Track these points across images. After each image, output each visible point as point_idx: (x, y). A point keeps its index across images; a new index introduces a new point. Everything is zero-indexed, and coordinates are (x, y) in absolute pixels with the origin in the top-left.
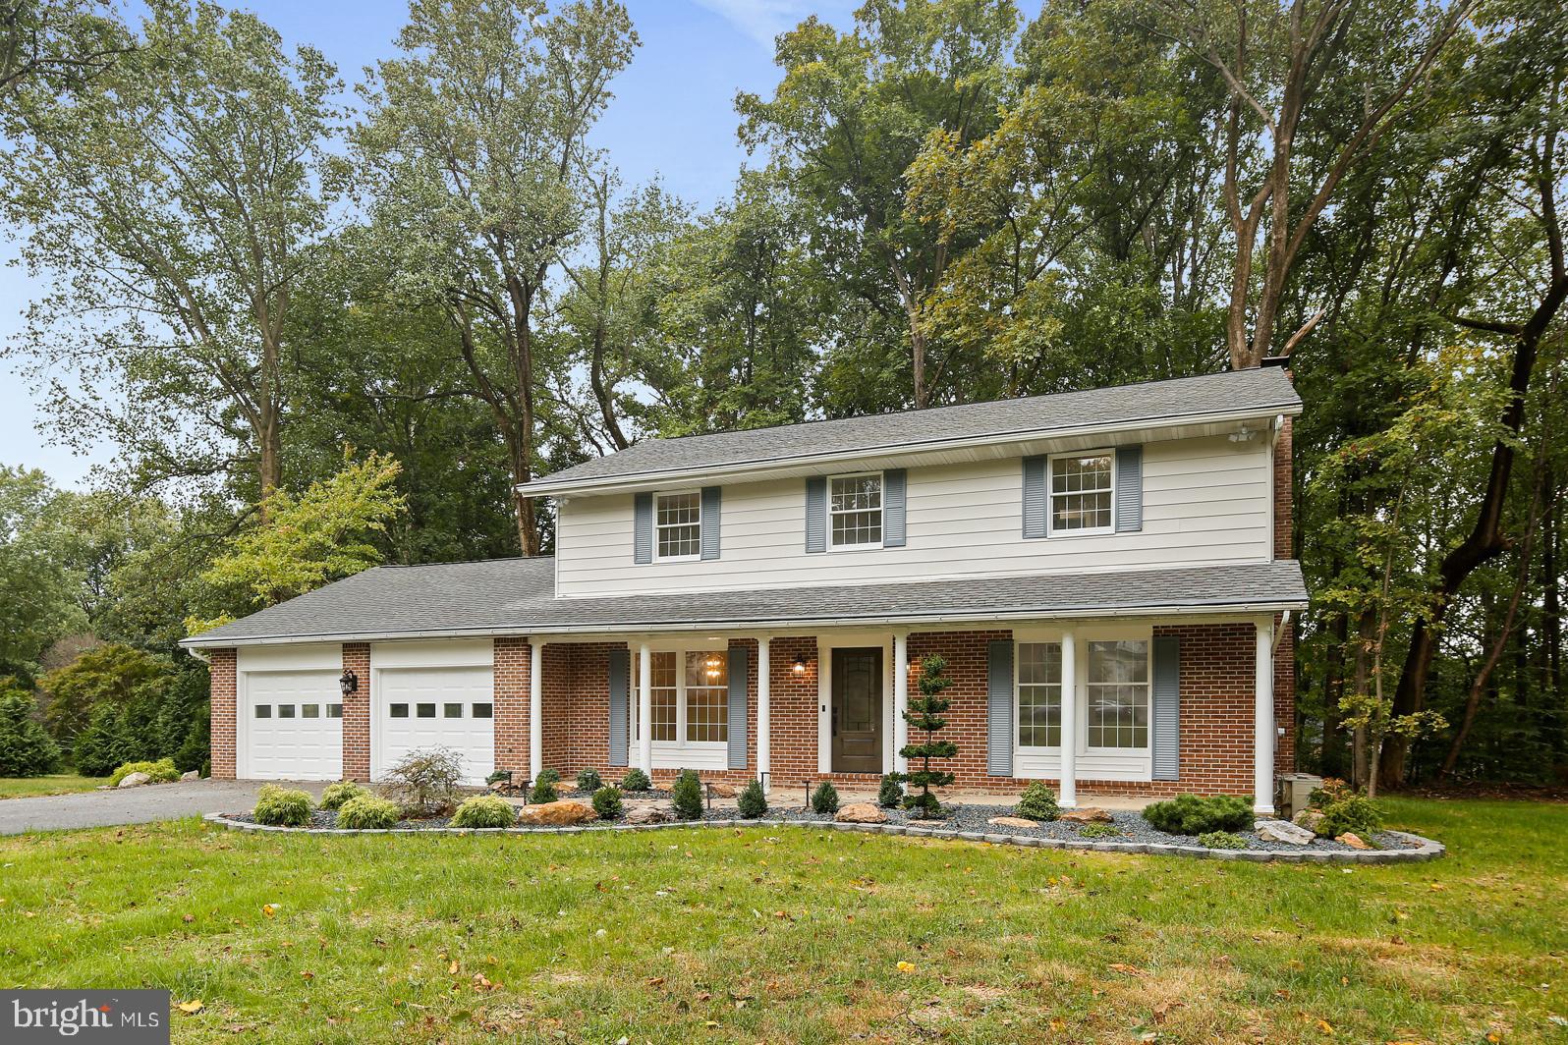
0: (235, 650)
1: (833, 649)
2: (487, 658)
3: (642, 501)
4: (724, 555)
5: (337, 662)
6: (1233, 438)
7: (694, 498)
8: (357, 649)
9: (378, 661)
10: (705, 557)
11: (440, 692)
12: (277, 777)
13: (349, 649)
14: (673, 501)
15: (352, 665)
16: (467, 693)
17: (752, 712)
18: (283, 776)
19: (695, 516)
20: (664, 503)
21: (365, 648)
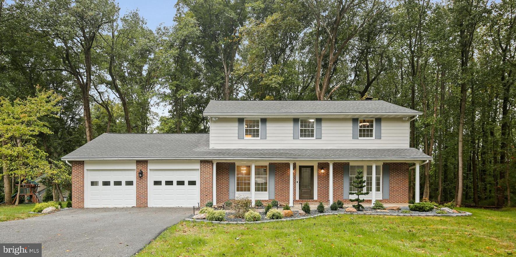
0: (84, 161)
1: (299, 166)
2: (198, 166)
3: (241, 121)
4: (268, 138)
5: (134, 167)
6: (404, 119)
7: (258, 122)
8: (141, 163)
9: (150, 167)
10: (262, 138)
11: (175, 177)
12: (102, 206)
13: (138, 162)
14: (251, 121)
15: (140, 168)
16: (186, 177)
17: (276, 183)
18: (105, 206)
19: (258, 126)
20: (247, 121)
21: (145, 162)
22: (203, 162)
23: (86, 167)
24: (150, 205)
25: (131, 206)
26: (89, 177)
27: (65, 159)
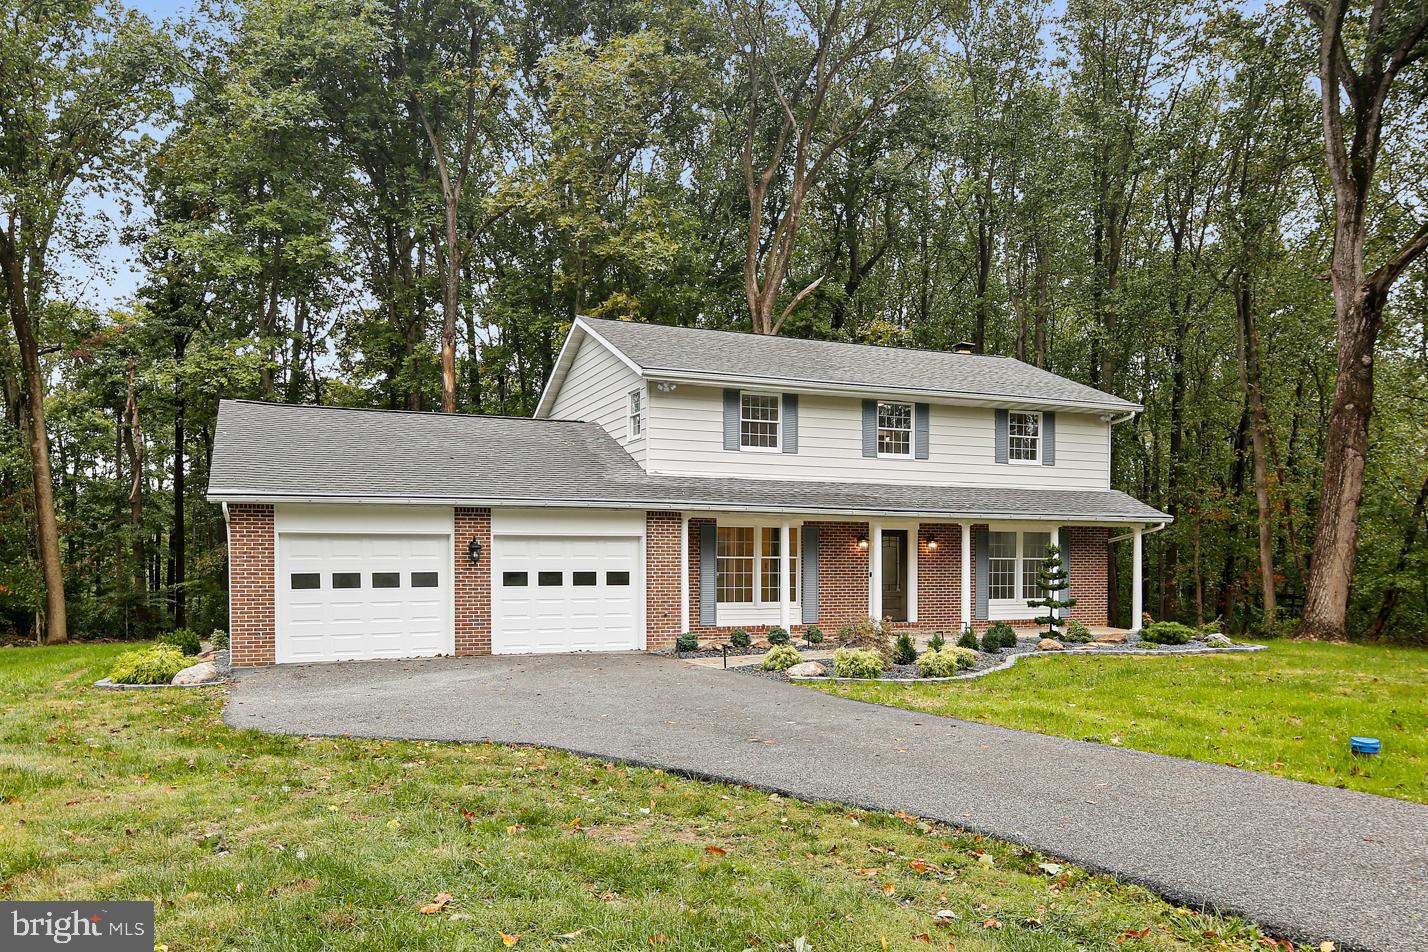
0: (271, 507)
2: (639, 529)
3: (730, 396)
4: (801, 452)
5: (447, 527)
7: (774, 402)
8: (468, 515)
9: (497, 527)
10: (784, 450)
11: (567, 561)
12: (333, 658)
13: (462, 513)
14: (755, 400)
15: (469, 530)
16: (601, 561)
17: (822, 578)
18: (344, 657)
19: (774, 415)
20: (747, 400)
21: (484, 513)
22: (651, 515)
23: (281, 526)
24: (497, 648)
25: (431, 653)
26: (289, 559)
27: (219, 499)
